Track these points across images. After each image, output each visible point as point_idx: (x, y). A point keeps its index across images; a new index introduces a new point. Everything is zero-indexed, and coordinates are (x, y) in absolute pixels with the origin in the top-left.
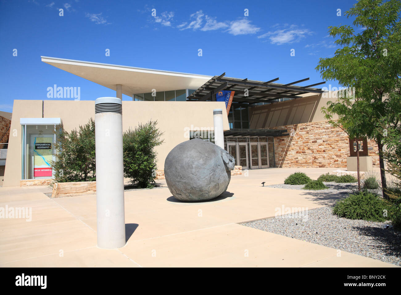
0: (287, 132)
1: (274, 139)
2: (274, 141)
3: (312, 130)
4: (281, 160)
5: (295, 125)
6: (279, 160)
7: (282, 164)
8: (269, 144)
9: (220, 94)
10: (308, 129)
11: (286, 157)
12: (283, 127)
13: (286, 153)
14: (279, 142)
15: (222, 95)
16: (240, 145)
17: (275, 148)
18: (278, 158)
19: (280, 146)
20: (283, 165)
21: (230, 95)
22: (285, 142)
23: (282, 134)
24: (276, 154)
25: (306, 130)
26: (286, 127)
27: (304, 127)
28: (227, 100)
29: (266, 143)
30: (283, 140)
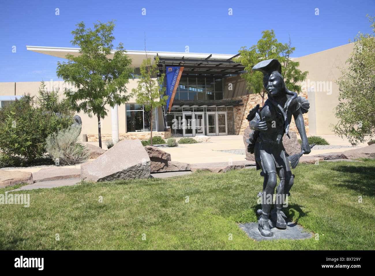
0: (242, 102)
1: (234, 109)
2: (234, 110)
3: (259, 100)
4: (238, 128)
5: (247, 95)
6: (237, 128)
7: (239, 131)
8: (228, 113)
9: (170, 70)
10: (256, 100)
11: (242, 125)
12: (240, 98)
13: (242, 122)
14: (237, 112)
15: (172, 71)
16: (196, 114)
17: (234, 117)
18: (236, 126)
19: (238, 115)
20: (240, 133)
21: (179, 70)
22: (241, 111)
23: (239, 104)
24: (235, 122)
25: (254, 100)
26: (242, 97)
27: (254, 97)
28: (176, 75)
29: (225, 113)
30: (240, 109)
